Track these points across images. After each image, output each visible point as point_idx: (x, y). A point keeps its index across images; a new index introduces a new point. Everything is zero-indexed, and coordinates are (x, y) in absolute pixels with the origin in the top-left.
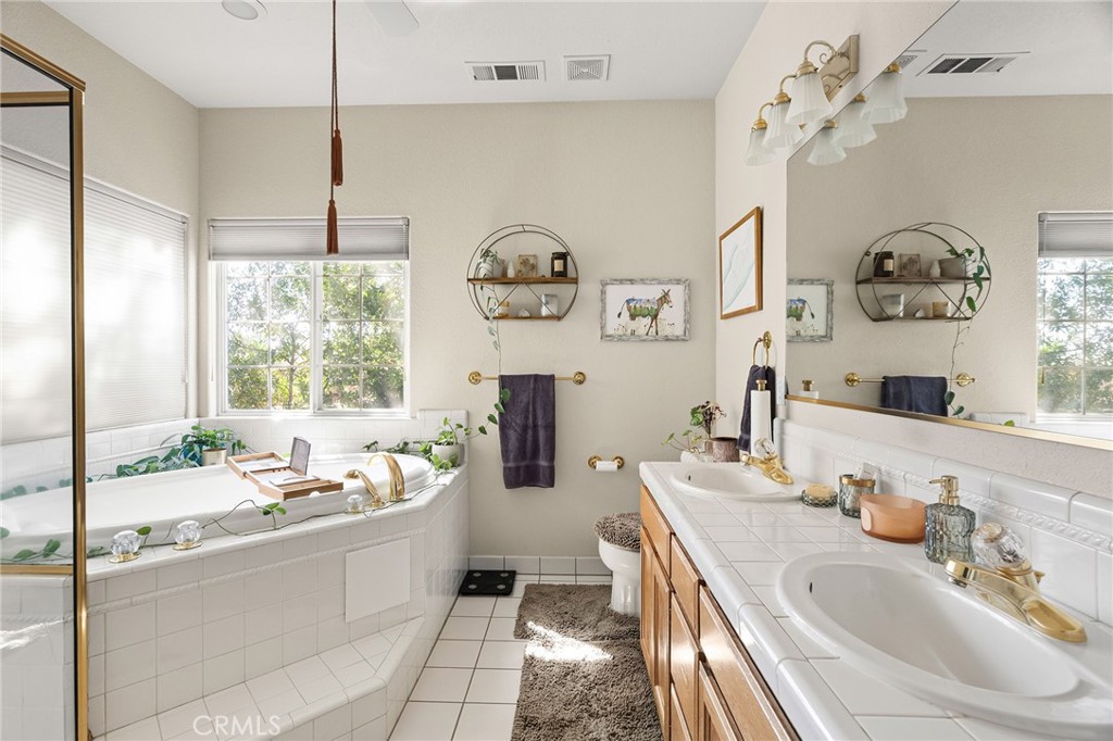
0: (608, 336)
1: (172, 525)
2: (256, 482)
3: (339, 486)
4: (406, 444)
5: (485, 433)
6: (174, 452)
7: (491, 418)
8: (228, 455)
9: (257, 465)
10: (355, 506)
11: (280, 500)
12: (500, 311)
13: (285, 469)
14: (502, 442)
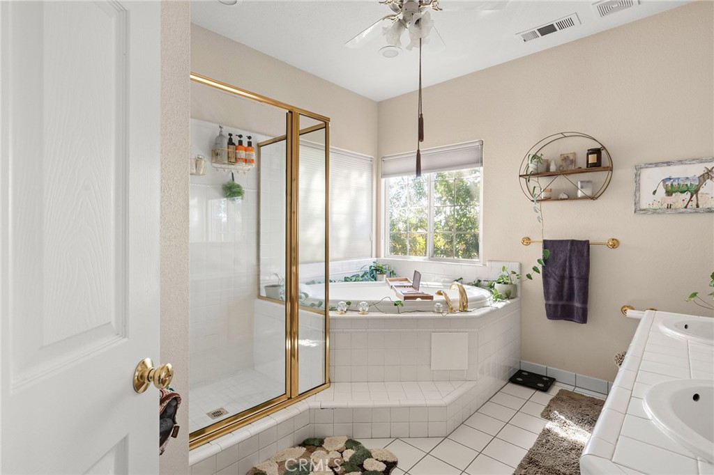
0: (641, 210)
1: (358, 303)
2: (395, 291)
3: (431, 298)
4: (479, 281)
5: (531, 279)
6: (365, 273)
7: (535, 269)
8: (387, 277)
9: (398, 283)
10: (438, 309)
11: (402, 300)
12: (543, 196)
13: (410, 287)
14: (544, 286)
